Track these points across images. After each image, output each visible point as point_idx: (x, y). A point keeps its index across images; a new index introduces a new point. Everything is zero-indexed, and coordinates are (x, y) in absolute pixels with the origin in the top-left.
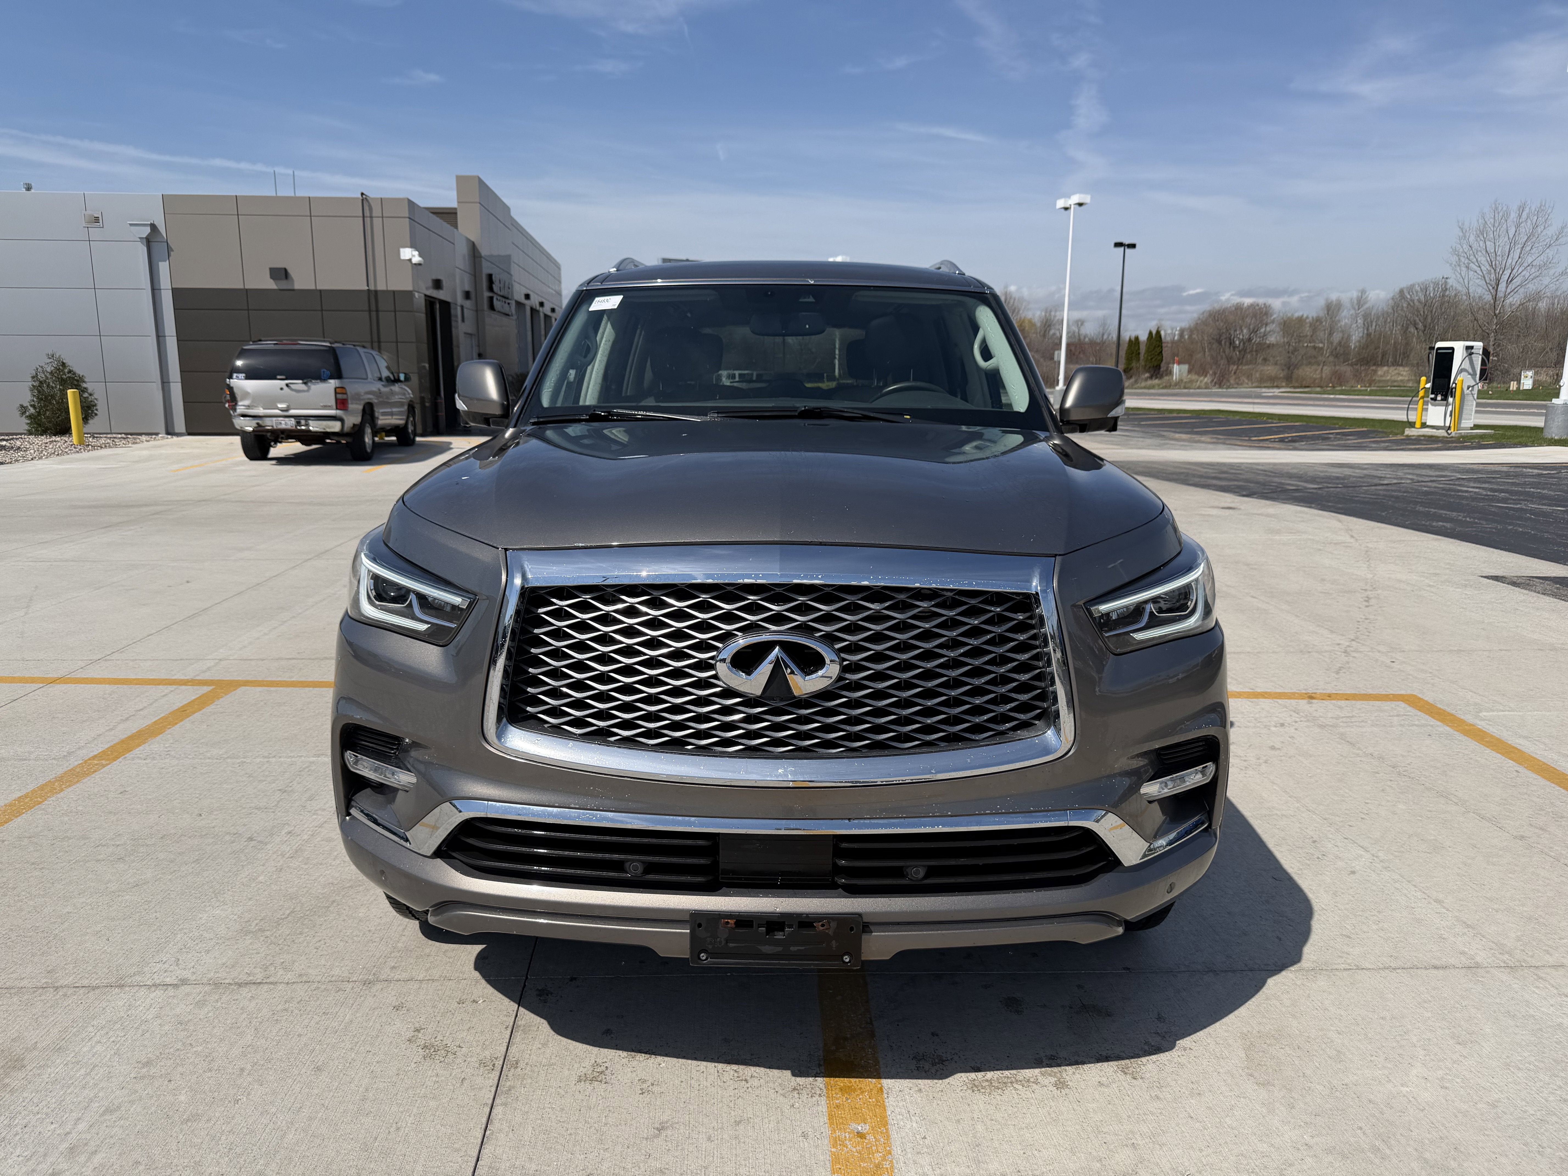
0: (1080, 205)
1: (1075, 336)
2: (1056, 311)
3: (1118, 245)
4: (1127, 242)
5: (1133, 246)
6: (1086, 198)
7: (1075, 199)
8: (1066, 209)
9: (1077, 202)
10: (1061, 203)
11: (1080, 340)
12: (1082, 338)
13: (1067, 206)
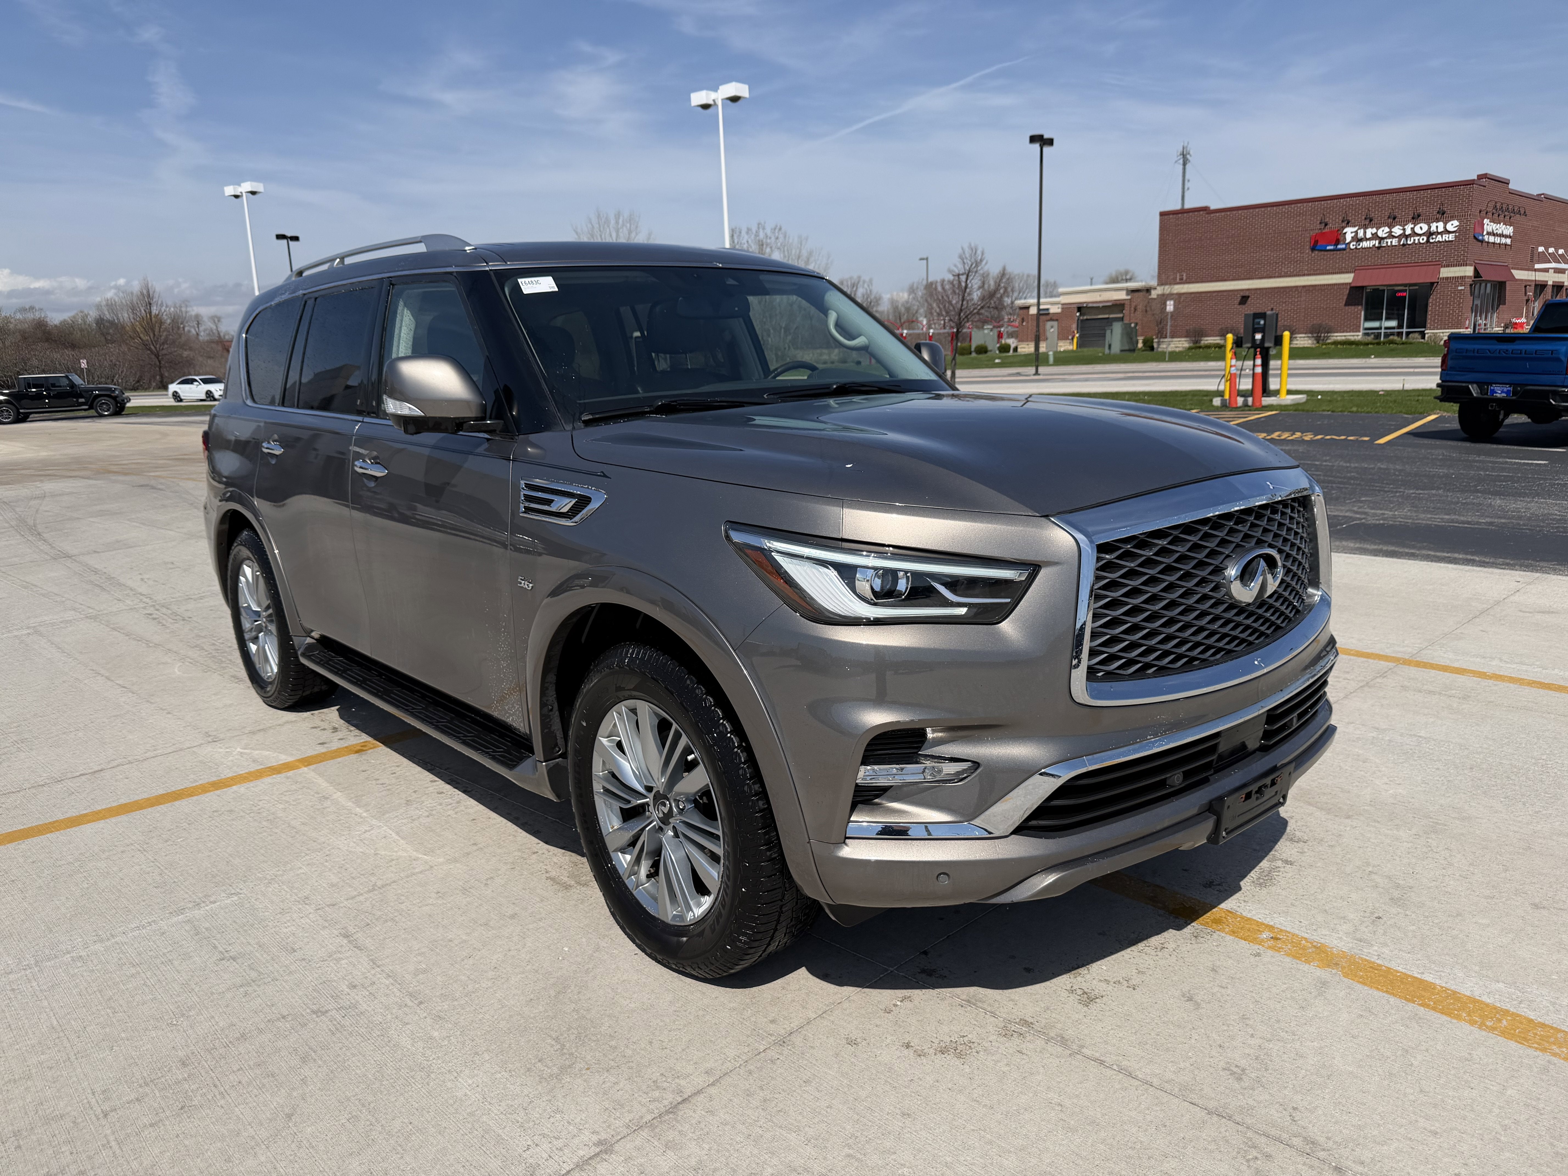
0: (253, 193)
1: (213, 333)
2: (187, 306)
3: (280, 237)
4: (289, 234)
5: (296, 239)
6: (259, 187)
7: (246, 187)
8: (236, 197)
9: (250, 190)
10: (229, 190)
11: (219, 336)
12: (222, 334)
13: (239, 194)
